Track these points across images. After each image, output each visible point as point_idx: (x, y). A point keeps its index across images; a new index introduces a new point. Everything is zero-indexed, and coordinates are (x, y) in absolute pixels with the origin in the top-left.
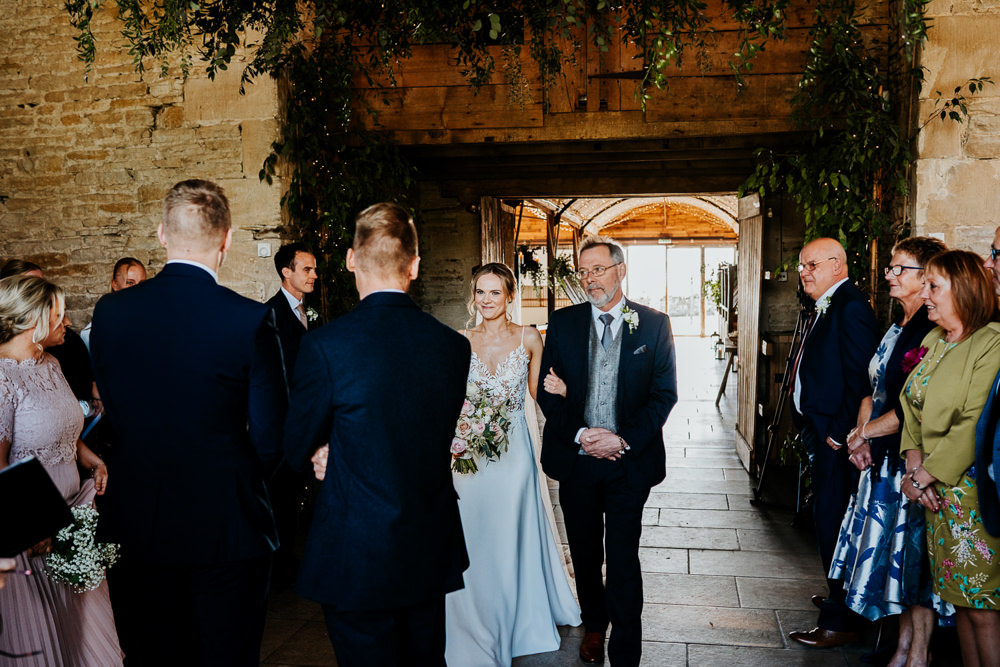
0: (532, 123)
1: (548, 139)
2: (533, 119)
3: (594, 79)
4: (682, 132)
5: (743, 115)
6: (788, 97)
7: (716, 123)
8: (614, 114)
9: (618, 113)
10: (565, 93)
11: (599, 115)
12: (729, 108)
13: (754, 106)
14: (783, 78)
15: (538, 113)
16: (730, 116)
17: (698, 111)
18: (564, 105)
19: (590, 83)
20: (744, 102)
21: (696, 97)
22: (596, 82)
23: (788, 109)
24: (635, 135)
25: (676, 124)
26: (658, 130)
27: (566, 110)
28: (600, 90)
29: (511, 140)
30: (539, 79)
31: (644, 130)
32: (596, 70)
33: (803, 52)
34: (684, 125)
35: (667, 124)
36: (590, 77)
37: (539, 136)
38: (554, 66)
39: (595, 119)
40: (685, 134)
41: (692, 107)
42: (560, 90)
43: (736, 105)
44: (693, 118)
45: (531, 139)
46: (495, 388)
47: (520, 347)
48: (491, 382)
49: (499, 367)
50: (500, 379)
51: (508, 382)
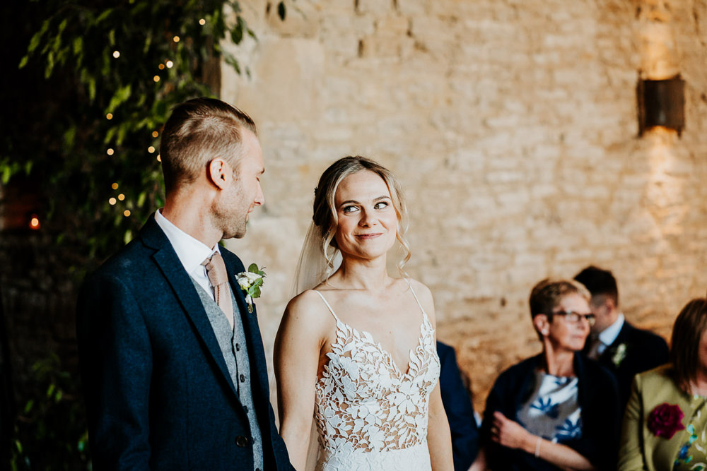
46: (408, 398)
47: (425, 316)
48: (405, 387)
49: (413, 357)
50: (419, 380)
51: (430, 383)
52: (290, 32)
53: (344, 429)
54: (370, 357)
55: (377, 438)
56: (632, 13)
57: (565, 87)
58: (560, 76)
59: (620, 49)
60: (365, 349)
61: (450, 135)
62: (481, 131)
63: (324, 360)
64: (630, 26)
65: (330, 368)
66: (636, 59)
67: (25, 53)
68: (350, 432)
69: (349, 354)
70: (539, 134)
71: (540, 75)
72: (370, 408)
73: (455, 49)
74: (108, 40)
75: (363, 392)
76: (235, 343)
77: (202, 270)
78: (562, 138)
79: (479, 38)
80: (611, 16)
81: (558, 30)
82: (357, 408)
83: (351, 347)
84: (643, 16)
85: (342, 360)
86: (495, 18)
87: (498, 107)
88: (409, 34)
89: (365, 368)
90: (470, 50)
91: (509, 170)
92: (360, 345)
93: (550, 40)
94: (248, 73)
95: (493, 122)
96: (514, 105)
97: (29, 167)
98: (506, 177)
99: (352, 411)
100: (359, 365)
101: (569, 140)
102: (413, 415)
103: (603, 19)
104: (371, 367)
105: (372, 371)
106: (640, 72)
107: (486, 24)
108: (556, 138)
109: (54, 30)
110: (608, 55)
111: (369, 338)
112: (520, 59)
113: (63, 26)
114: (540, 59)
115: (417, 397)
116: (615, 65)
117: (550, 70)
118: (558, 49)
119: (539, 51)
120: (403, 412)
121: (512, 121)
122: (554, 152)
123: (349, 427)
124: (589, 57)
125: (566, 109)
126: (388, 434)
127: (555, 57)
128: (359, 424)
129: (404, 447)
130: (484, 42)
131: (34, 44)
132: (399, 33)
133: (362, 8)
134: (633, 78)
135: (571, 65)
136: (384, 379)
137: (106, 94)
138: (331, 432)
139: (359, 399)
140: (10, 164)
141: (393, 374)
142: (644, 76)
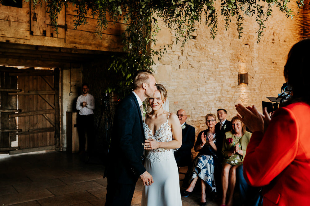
0: (26, 38)
1: (31, 44)
2: (26, 36)
3: (48, 26)
4: (77, 47)
5: (95, 44)
6: (107, 41)
7: (86, 46)
8: (54, 38)
9: (56, 39)
10: (39, 29)
11: (50, 38)
12: (90, 42)
13: (98, 42)
14: (105, 35)
15: (28, 34)
16: (91, 44)
17: (82, 41)
18: (38, 32)
20: (95, 41)
21: (81, 37)
23: (107, 45)
24: (62, 46)
25: (75, 45)
26: (69, 46)
27: (39, 35)
28: (51, 30)
29: (17, 42)
30: (28, 22)
31: (65, 45)
32: (49, 23)
33: (110, 28)
34: (77, 45)
35: (72, 44)
37: (27, 43)
38: (35, 19)
39: (48, 39)
40: (77, 48)
41: (80, 40)
42: (37, 27)
43: (93, 41)
44: (80, 43)
45: (24, 43)
52: (165, 64)
56: (238, 61)
57: (223, 75)
58: (222, 73)
59: (235, 68)
61: (198, 84)
62: (205, 83)
64: (237, 63)
66: (238, 70)
67: (109, 68)
70: (217, 84)
71: (217, 73)
73: (199, 68)
74: (126, 65)
78: (222, 85)
79: (205, 65)
80: (233, 61)
81: (221, 64)
84: (240, 61)
86: (208, 61)
87: (209, 79)
88: (190, 64)
90: (203, 68)
91: (211, 91)
93: (220, 66)
94: (154, 71)
95: (207, 82)
96: (212, 79)
97: (114, 90)
98: (210, 93)
101: (223, 86)
103: (231, 62)
106: (239, 72)
107: (206, 62)
108: (221, 85)
109: (116, 63)
110: (232, 69)
112: (213, 70)
113: (118, 62)
114: (218, 70)
116: (234, 71)
117: (220, 72)
118: (222, 68)
119: (217, 68)
121: (212, 82)
122: (221, 88)
124: (228, 69)
125: (223, 79)
127: (221, 69)
130: (206, 66)
131: (111, 65)
132: (188, 64)
133: (180, 59)
134: (237, 73)
135: (224, 71)
137: (126, 75)
140: (110, 89)
142: (240, 73)
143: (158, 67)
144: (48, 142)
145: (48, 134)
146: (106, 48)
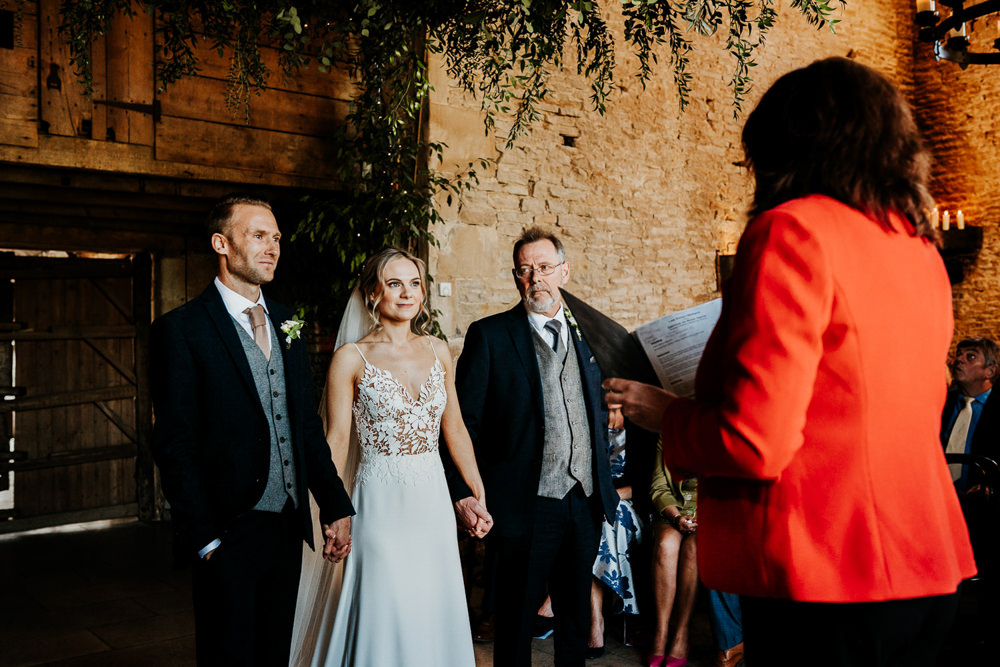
0: (24, 142)
1: (42, 163)
2: (26, 138)
3: (99, 105)
4: (192, 175)
5: (251, 165)
6: (290, 154)
7: (224, 170)
8: (120, 146)
9: (125, 146)
10: (67, 114)
11: (104, 145)
12: (237, 156)
13: (261, 158)
14: (285, 136)
15: (32, 130)
16: (238, 164)
17: (209, 155)
18: (65, 127)
19: (95, 108)
20: (251, 153)
21: (207, 142)
22: (102, 109)
23: (290, 166)
24: (143, 171)
25: (186, 167)
26: (165, 170)
27: (68, 133)
28: (107, 118)
30: (32, 93)
31: (153, 167)
32: (102, 96)
33: (301, 115)
34: (193, 168)
35: (176, 164)
36: (96, 102)
37: (30, 158)
38: (55, 82)
39: (98, 148)
40: (195, 177)
41: (203, 151)
42: (61, 110)
43: (245, 155)
44: (202, 162)
45: (21, 161)
46: (420, 418)
47: (437, 362)
48: (416, 410)
49: (423, 388)
50: (428, 405)
51: (437, 408)
52: (475, 222)
53: (372, 439)
54: (387, 387)
55: (394, 446)
56: (712, 215)
57: (665, 260)
58: (661, 253)
59: (703, 236)
60: (384, 382)
61: (587, 288)
62: (608, 286)
63: (356, 392)
64: (710, 223)
65: (361, 395)
66: (714, 243)
67: (294, 232)
68: (375, 441)
69: (372, 385)
70: (648, 289)
71: (648, 252)
72: (389, 425)
73: (589, 236)
74: (350, 228)
75: (382, 413)
76: (269, 369)
77: (245, 317)
78: (664, 291)
79: (606, 228)
80: (697, 216)
81: (660, 225)
82: (380, 423)
83: (374, 380)
84: (718, 217)
85: (368, 389)
86: (616, 217)
87: (619, 271)
88: (557, 224)
89: (383, 395)
90: (599, 235)
91: (628, 311)
92: (381, 379)
93: (654, 231)
94: (438, 244)
95: (615, 281)
96: (630, 270)
98: (625, 315)
99: (377, 425)
100: (379, 393)
101: (668, 293)
102: (424, 431)
103: (691, 218)
104: (387, 394)
105: (388, 396)
106: (717, 251)
107: (610, 220)
108: (661, 292)
109: (315, 220)
110: (694, 240)
111: (389, 375)
112: (634, 242)
113: (321, 216)
114: (648, 242)
115: (427, 418)
116: (700, 247)
117: (655, 249)
118: (660, 236)
119: (647, 237)
120: (415, 428)
121: (629, 280)
122: (659, 300)
123: (375, 438)
124: (683, 241)
125: (666, 273)
126: (403, 443)
127: (658, 241)
128: (382, 436)
129: (415, 453)
130: (609, 231)
131: (301, 225)
132: (550, 224)
133: (524, 208)
134: (712, 255)
135: (670, 246)
136: (398, 403)
137: (350, 258)
138: (364, 441)
139: (380, 418)
141: (405, 399)
142: (720, 254)
143: (452, 231)
144: (115, 493)
145: (114, 465)
146: (288, 175)
